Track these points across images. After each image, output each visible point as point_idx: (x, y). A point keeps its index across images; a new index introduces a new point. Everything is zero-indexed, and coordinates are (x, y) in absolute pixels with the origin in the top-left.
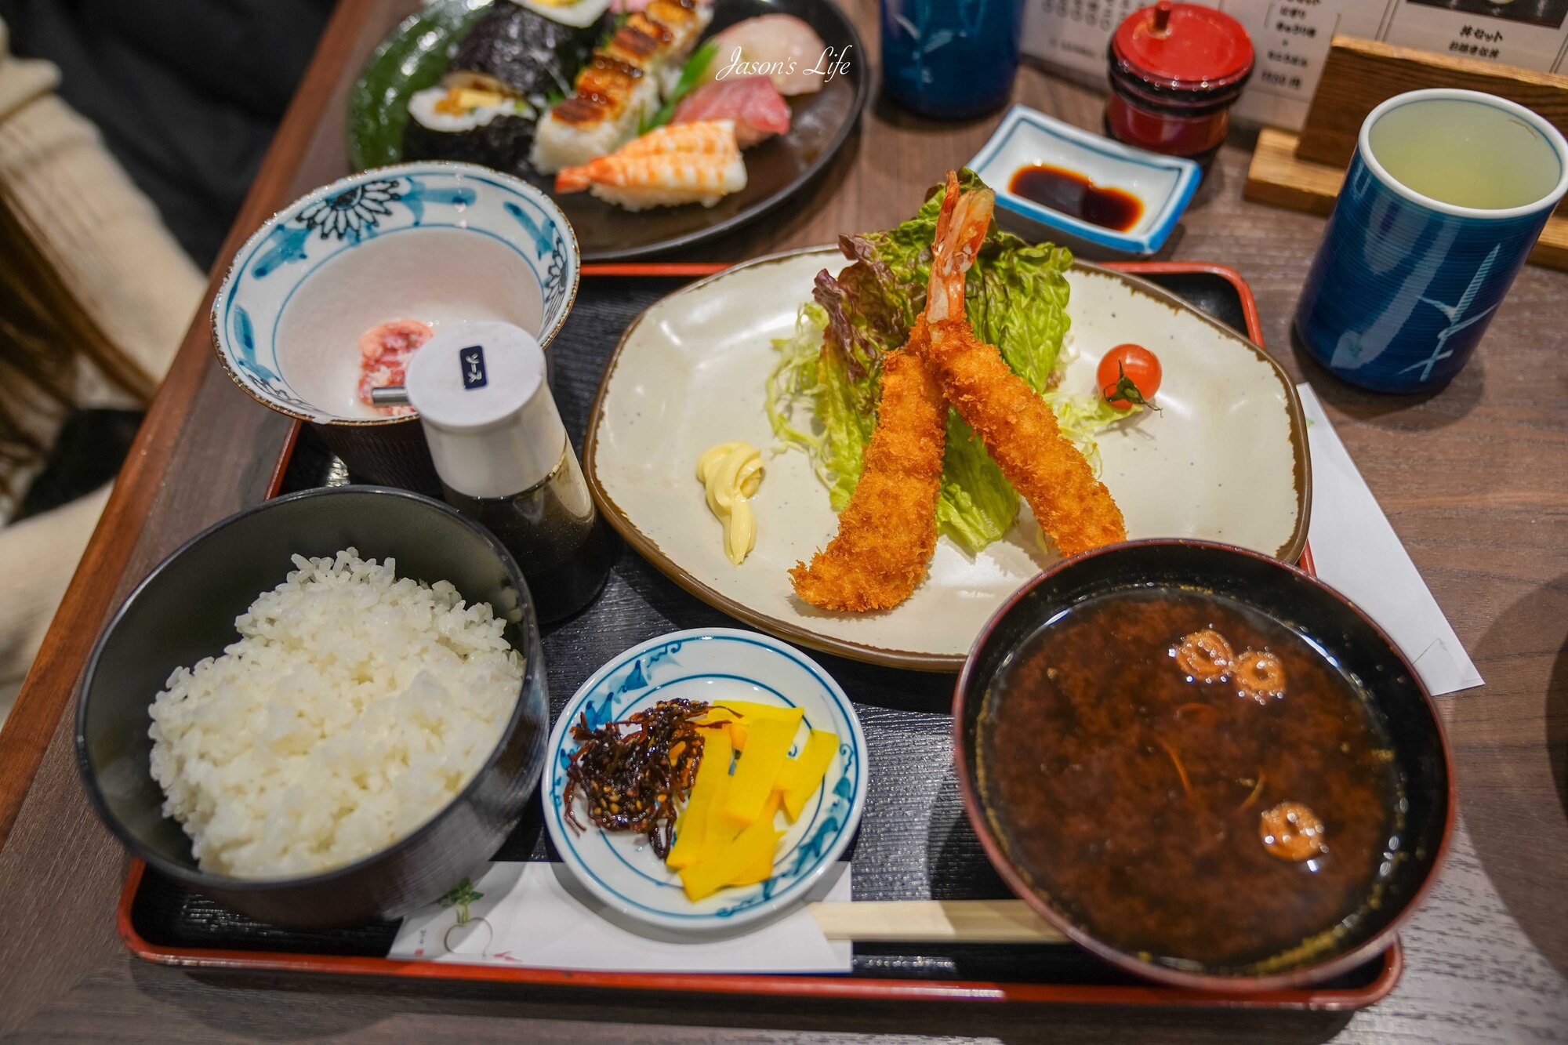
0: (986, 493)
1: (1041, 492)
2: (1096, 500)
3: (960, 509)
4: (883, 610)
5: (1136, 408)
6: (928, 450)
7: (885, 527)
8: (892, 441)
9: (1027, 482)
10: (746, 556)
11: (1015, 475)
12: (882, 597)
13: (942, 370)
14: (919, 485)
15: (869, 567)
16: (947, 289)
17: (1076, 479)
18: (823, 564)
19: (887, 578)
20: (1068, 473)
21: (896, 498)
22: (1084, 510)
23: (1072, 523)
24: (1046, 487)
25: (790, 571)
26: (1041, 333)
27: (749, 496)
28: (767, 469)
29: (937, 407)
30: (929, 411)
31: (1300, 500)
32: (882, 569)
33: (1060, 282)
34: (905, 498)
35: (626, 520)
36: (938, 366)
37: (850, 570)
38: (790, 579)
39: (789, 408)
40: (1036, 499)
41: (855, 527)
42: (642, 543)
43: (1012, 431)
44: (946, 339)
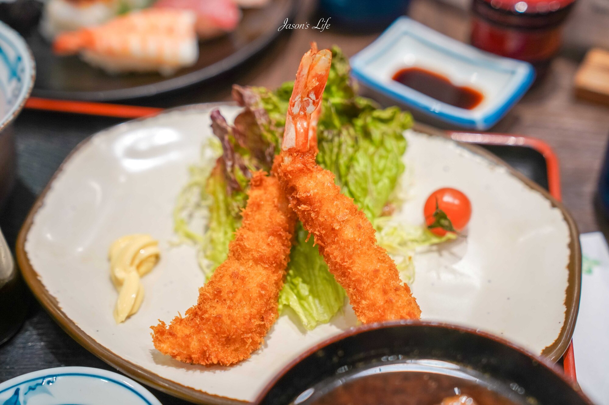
0: (322, 286)
1: (355, 285)
2: (397, 295)
3: (300, 297)
4: (220, 365)
5: (450, 235)
6: (273, 246)
7: (231, 300)
8: (248, 237)
9: (345, 276)
10: (128, 317)
11: (336, 270)
12: (221, 355)
13: (289, 186)
14: (264, 272)
15: (214, 330)
16: (295, 124)
17: (383, 276)
18: (180, 325)
19: (229, 341)
20: (376, 271)
21: (243, 279)
22: (387, 301)
23: (376, 310)
24: (359, 281)
25: (152, 327)
26: (381, 172)
27: (142, 276)
28: (163, 256)
29: (286, 216)
30: (280, 218)
31: (567, 313)
32: (224, 333)
33: (400, 137)
34: (250, 280)
35: (39, 282)
36: (287, 182)
37: (199, 331)
38: (151, 334)
39: (191, 216)
40: (351, 290)
41: (209, 299)
42: (46, 299)
43: (336, 235)
44: (294, 162)
